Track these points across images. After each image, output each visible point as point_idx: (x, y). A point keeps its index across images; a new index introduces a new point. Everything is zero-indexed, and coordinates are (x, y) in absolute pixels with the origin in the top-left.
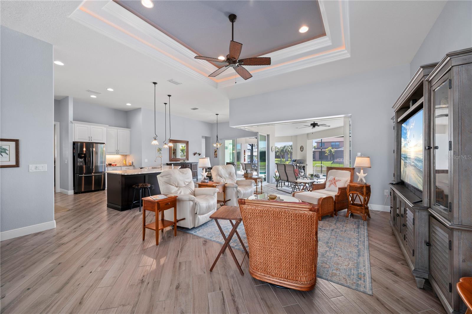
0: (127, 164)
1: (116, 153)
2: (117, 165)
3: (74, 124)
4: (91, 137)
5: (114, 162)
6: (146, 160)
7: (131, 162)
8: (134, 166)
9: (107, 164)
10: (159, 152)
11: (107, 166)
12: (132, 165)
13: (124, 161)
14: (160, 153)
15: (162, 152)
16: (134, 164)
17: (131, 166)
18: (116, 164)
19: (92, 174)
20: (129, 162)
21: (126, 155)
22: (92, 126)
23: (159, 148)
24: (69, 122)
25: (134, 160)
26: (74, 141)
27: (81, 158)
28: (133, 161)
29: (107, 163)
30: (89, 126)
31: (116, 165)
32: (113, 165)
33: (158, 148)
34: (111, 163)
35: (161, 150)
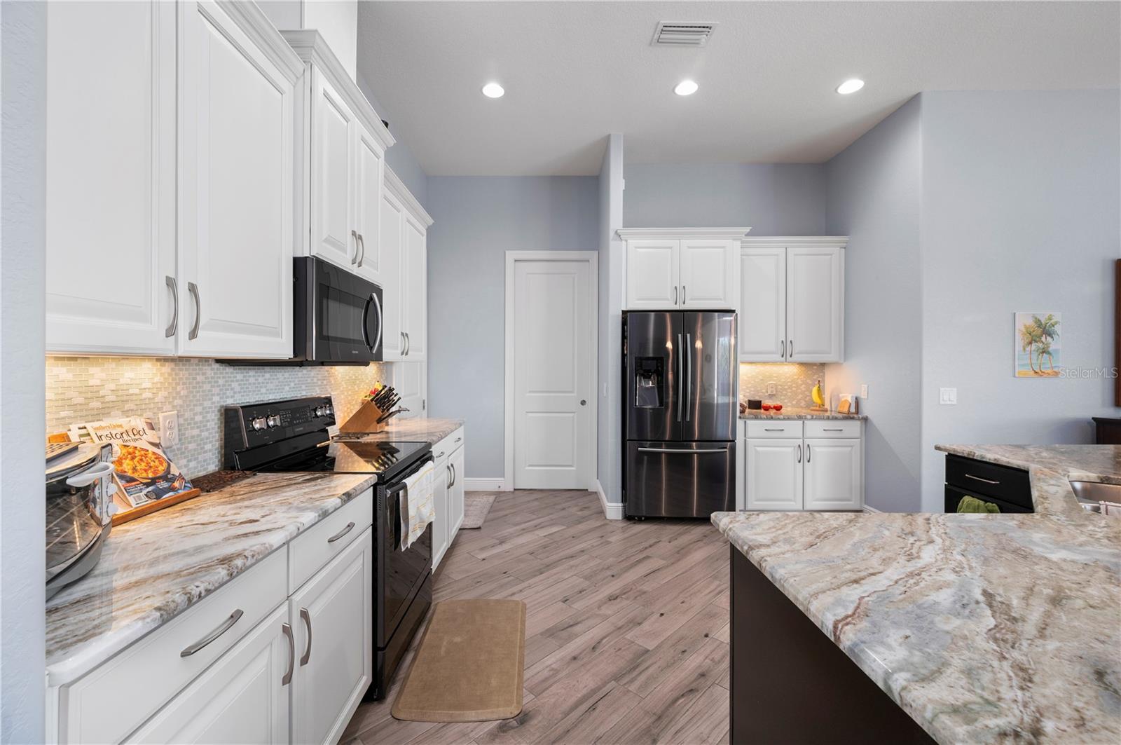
0: (827, 406)
1: (778, 357)
2: (783, 410)
3: (626, 241)
4: (684, 287)
5: (771, 396)
6: (949, 395)
7: (849, 398)
8: (866, 419)
9: (741, 405)
10: (1034, 346)
11: (742, 412)
12: (857, 412)
13: (815, 390)
14: (1044, 351)
15: (1054, 344)
16: (866, 410)
17: (848, 417)
18: (779, 403)
19: (691, 447)
20: (839, 399)
21: (823, 365)
22: (686, 242)
23: (1038, 323)
24: (612, 234)
25: (864, 387)
26: (624, 309)
27: (646, 376)
28: (863, 396)
29: (742, 398)
30: (674, 243)
31: (778, 408)
32: (767, 408)
33: (1030, 322)
34: (757, 398)
35: (1050, 335)
